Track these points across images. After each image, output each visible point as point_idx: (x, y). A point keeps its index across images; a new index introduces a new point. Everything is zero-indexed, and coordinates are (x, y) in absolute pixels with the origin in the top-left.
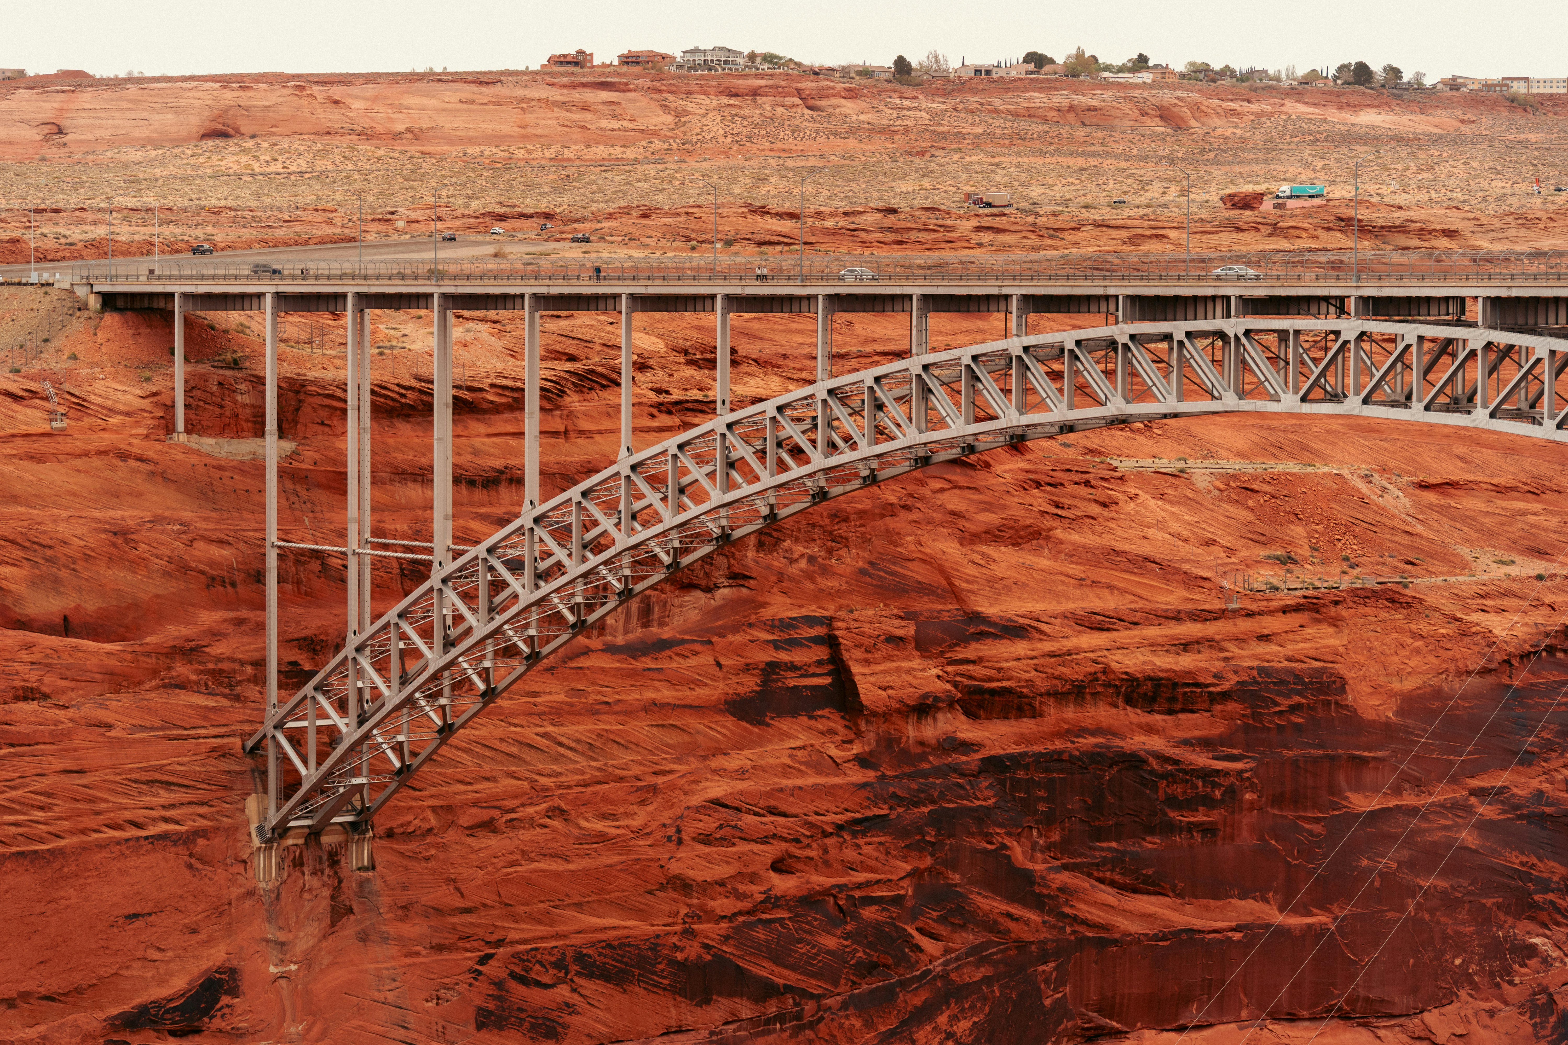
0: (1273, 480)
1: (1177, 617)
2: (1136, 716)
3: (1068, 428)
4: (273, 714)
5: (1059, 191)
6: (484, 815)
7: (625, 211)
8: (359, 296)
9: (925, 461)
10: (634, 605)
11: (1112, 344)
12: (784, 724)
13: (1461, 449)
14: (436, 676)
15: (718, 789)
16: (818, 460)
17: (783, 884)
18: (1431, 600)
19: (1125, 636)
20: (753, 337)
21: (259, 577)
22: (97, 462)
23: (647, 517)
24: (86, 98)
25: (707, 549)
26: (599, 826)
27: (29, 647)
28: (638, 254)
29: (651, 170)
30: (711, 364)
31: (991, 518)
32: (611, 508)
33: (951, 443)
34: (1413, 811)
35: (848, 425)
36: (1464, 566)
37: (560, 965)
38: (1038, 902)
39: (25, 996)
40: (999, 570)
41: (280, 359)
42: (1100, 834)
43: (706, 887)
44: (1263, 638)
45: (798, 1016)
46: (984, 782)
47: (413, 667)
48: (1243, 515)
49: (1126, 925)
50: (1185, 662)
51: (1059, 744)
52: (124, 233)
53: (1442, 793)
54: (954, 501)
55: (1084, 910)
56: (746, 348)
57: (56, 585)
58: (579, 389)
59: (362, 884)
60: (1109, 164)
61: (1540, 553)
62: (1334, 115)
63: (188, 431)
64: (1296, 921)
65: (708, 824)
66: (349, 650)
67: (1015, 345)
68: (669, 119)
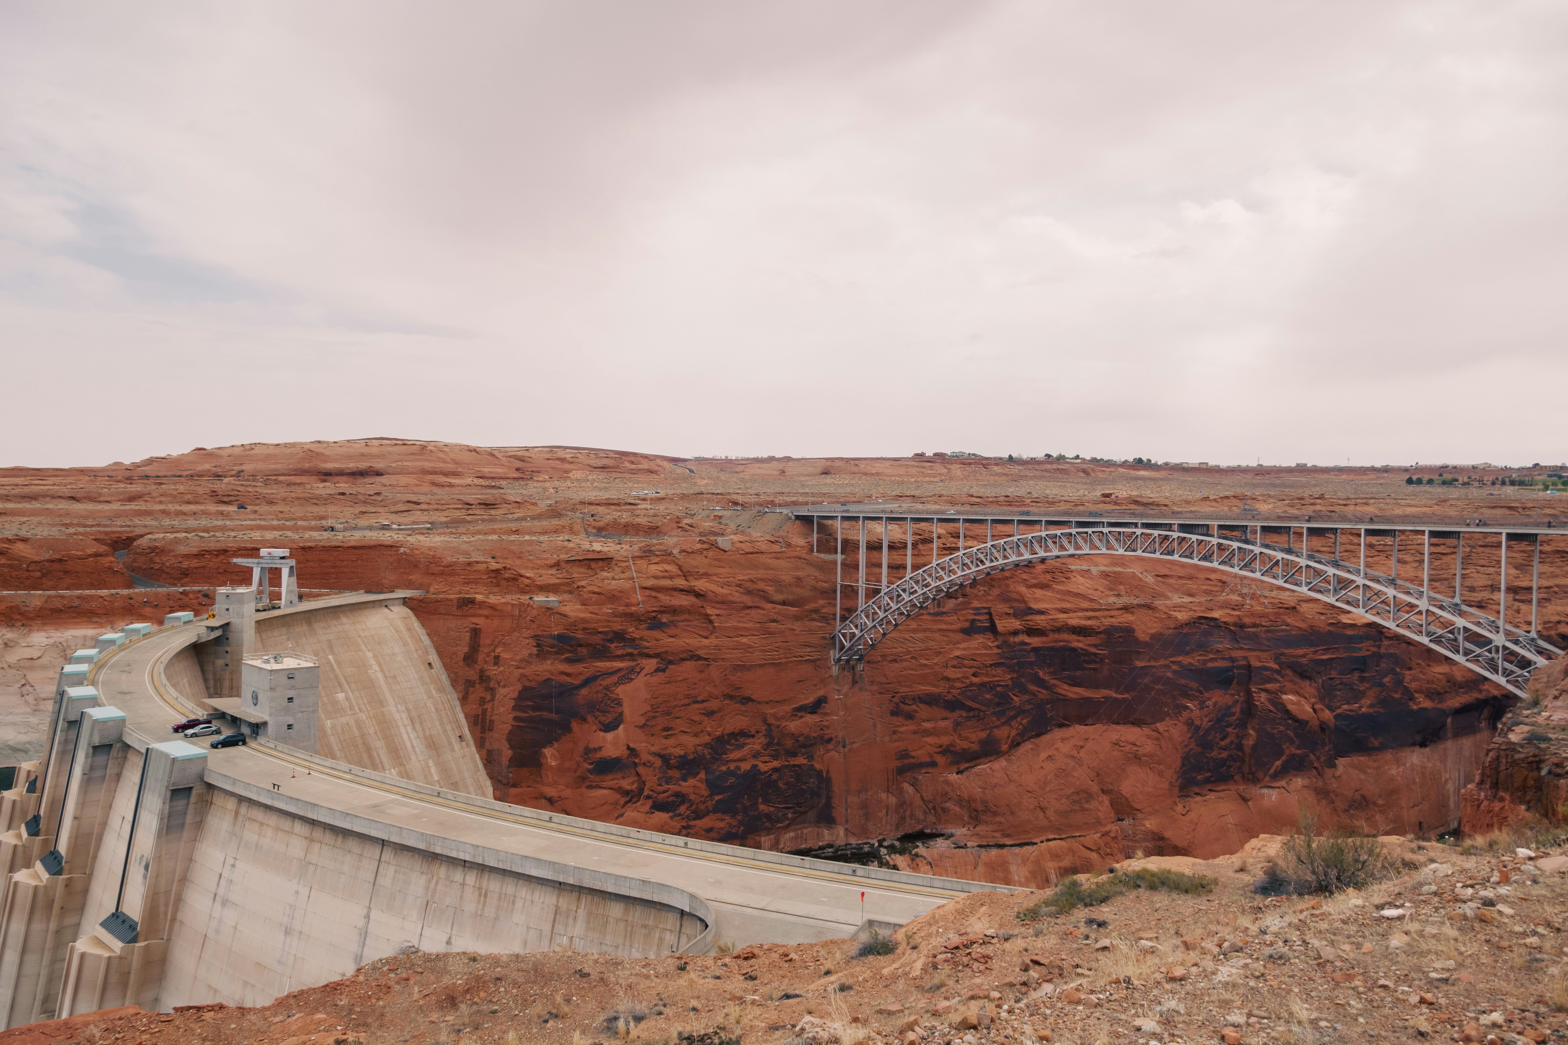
0: (1115, 573)
1: (1087, 610)
2: (1075, 637)
3: (1058, 557)
4: (838, 628)
5: (1054, 492)
6: (894, 658)
7: (934, 495)
8: (864, 517)
9: (1017, 565)
10: (936, 602)
11: (1071, 534)
12: (976, 636)
13: (1169, 566)
14: (882, 620)
15: (958, 653)
16: (988, 564)
17: (975, 680)
18: (1159, 607)
19: (1071, 615)
20: (969, 530)
21: (835, 591)
22: (793, 560)
23: (940, 578)
24: (791, 464)
25: (956, 588)
26: (925, 662)
27: (774, 608)
28: (938, 507)
29: (941, 484)
30: (959, 537)
31: (1035, 581)
32: (930, 575)
33: (1025, 560)
34: (1154, 667)
35: (996, 554)
36: (1169, 598)
37: (914, 699)
38: (1046, 688)
39: (771, 701)
40: (1037, 596)
41: (842, 533)
42: (1064, 670)
43: (954, 680)
44: (1112, 617)
45: (979, 716)
46: (1032, 654)
47: (876, 617)
48: (1106, 582)
49: (1071, 695)
50: (1089, 623)
51: (1053, 644)
52: (801, 499)
53: (1162, 662)
54: (1025, 576)
55: (1059, 691)
56: (968, 533)
57: (782, 592)
58: (922, 543)
59: (861, 675)
60: (1068, 485)
61: (1191, 595)
62: (1132, 472)
63: (818, 551)
64: (1120, 696)
65: (955, 662)
66: (858, 612)
67: (1043, 534)
68: (946, 471)
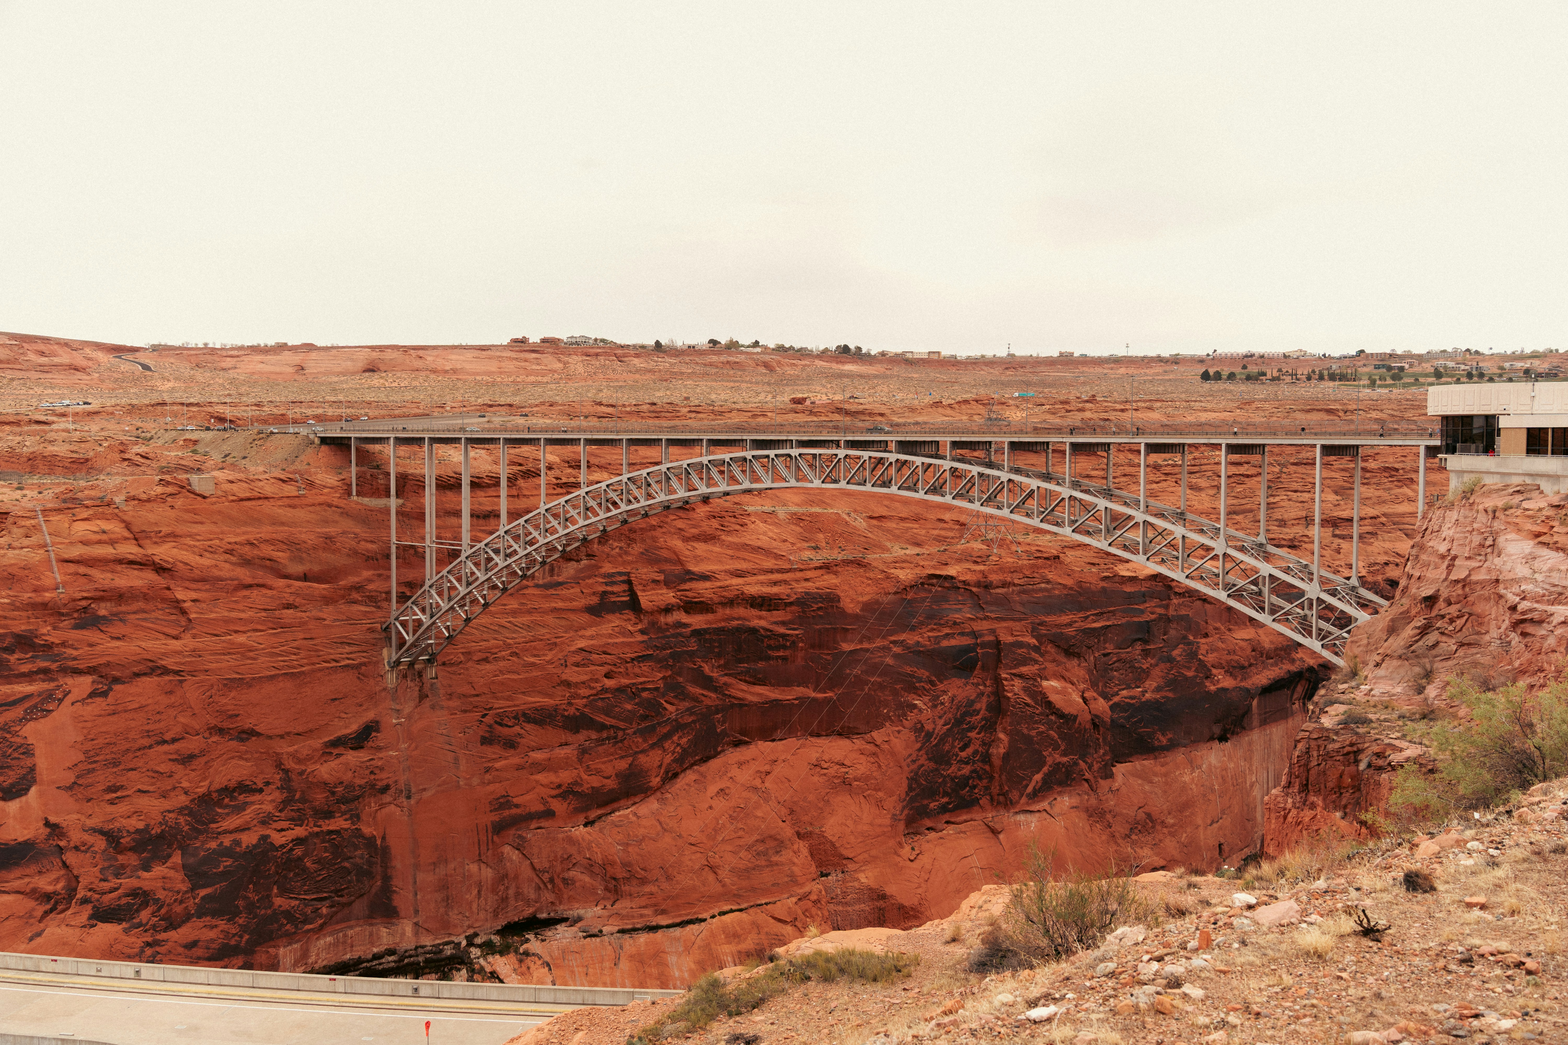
0: (811, 515)
1: (771, 571)
2: (754, 612)
3: (727, 494)
4: (394, 614)
5: (723, 397)
6: (484, 656)
7: (543, 403)
8: (430, 438)
9: (667, 508)
10: (547, 567)
11: (745, 459)
12: (610, 617)
13: (886, 503)
14: (463, 598)
15: (582, 644)
16: (624, 507)
17: (609, 683)
18: (874, 564)
19: (749, 579)
20: (596, 456)
21: (388, 556)
22: (318, 508)
23: (552, 531)
24: (314, 355)
25: (577, 544)
26: (532, 660)
27: (289, 586)
28: (548, 421)
29: (553, 386)
30: (579, 467)
31: (695, 531)
32: (537, 527)
33: (679, 500)
34: (867, 650)
35: (636, 492)
36: (888, 550)
37: (515, 718)
38: (715, 689)
39: (288, 734)
40: (698, 552)
41: (397, 465)
42: (740, 661)
43: (577, 685)
44: (807, 580)
45: (615, 738)
46: (693, 640)
47: (453, 594)
48: (798, 529)
49: (750, 698)
50: (775, 590)
51: (723, 624)
52: (330, 412)
53: (879, 643)
54: (680, 524)
55: (733, 692)
56: (593, 461)
57: (301, 560)
58: (523, 477)
59: (432, 685)
60: (744, 385)
61: (918, 545)
62: (834, 366)
63: (357, 495)
64: (820, 696)
65: (578, 658)
66: (426, 587)
67: (705, 460)
68: (561, 365)
